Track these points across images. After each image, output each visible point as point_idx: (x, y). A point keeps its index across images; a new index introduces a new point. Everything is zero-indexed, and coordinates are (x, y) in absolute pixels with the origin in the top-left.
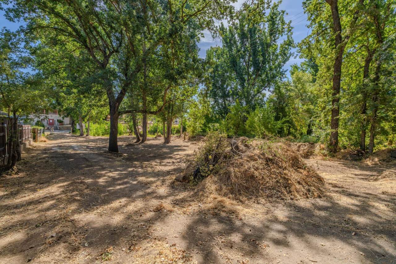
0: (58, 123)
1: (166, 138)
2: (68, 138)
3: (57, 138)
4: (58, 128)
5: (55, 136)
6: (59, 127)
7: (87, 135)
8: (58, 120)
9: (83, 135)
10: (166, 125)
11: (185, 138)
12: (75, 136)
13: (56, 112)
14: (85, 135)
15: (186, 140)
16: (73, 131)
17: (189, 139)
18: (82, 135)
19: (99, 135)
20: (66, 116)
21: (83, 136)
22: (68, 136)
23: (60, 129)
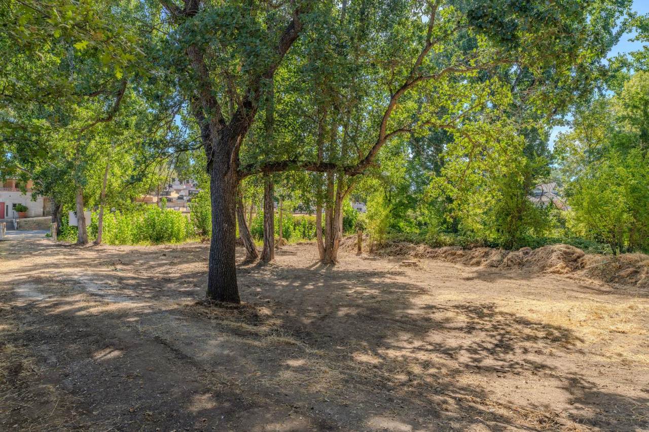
0: (16, 214)
1: (325, 250)
2: (49, 251)
3: (19, 251)
4: (16, 225)
5: (12, 245)
6: (18, 223)
7: (96, 243)
8: (14, 205)
9: (87, 242)
10: (323, 214)
11: (360, 249)
12: (65, 246)
13: (12, 186)
14: (90, 243)
15: (365, 255)
16: (59, 233)
17: (371, 251)
18: (82, 242)
19: (123, 242)
20: (41, 193)
21: (88, 245)
22: (48, 246)
23: (20, 228)
